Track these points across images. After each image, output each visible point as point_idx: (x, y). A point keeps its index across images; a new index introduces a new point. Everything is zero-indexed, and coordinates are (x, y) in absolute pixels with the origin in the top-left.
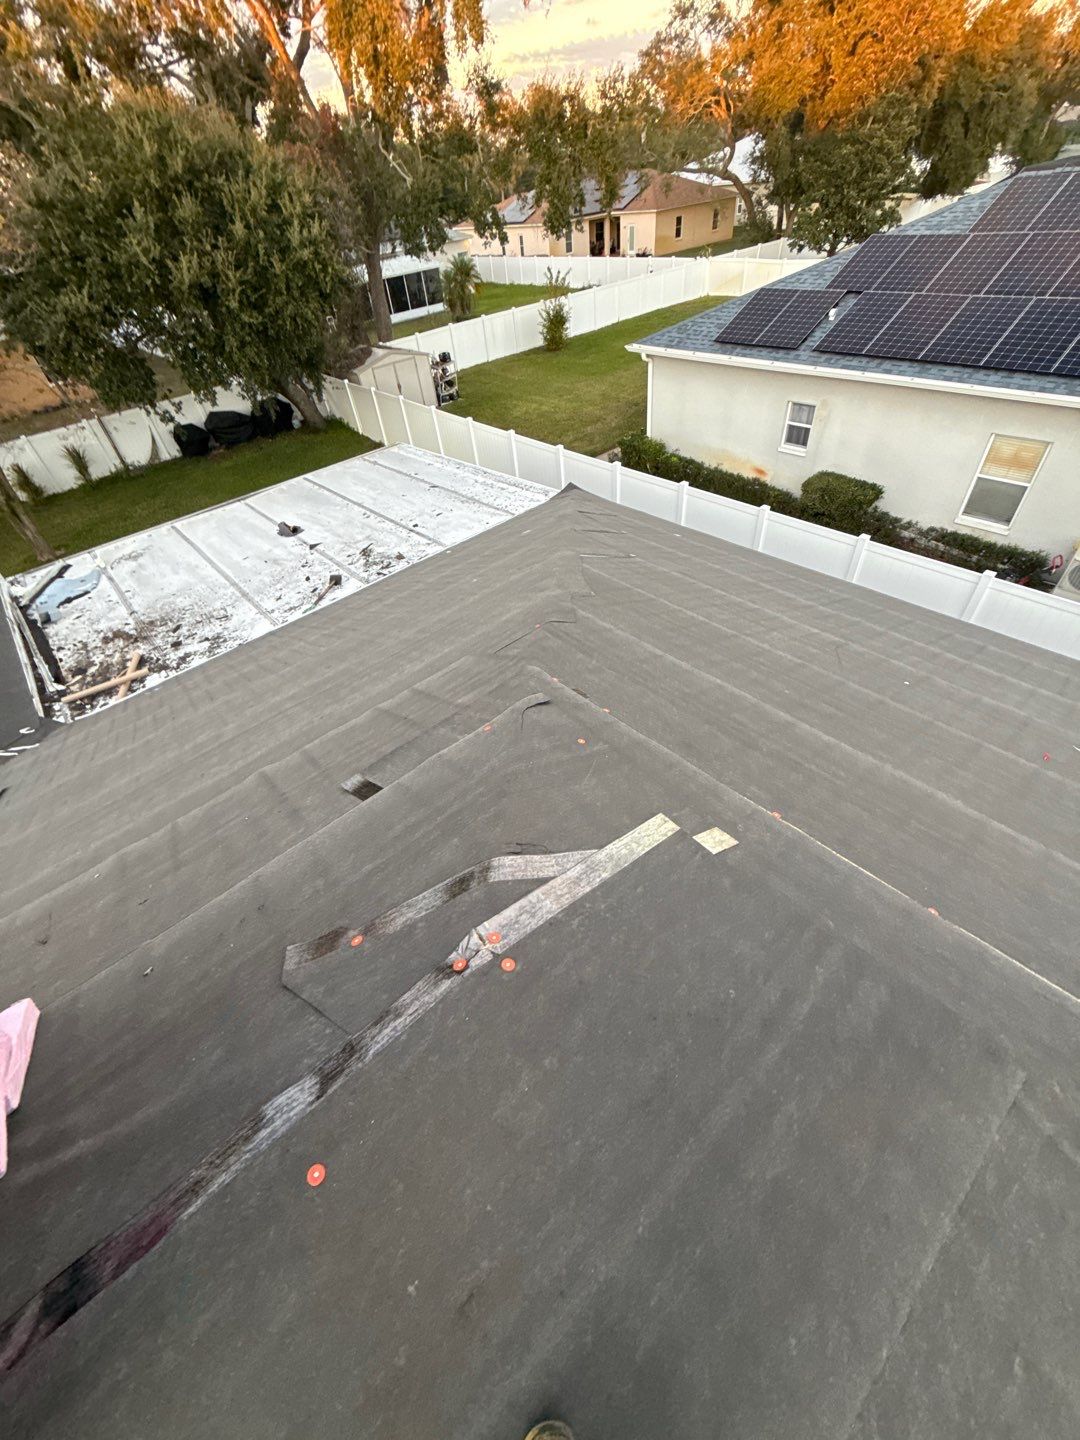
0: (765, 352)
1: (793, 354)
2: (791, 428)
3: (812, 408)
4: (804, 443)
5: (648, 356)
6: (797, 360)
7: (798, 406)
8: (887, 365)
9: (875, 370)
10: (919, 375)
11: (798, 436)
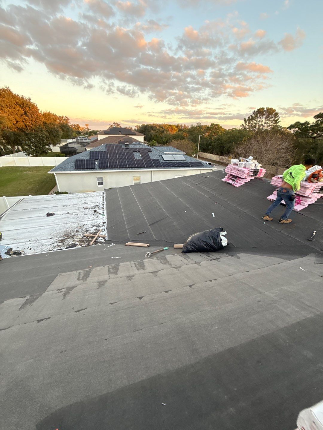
0: (89, 170)
1: (95, 169)
2: (98, 182)
3: (102, 178)
4: (103, 185)
5: (56, 174)
6: (96, 170)
7: (98, 178)
8: (114, 169)
9: (113, 170)
10: (120, 170)
11: (101, 183)
